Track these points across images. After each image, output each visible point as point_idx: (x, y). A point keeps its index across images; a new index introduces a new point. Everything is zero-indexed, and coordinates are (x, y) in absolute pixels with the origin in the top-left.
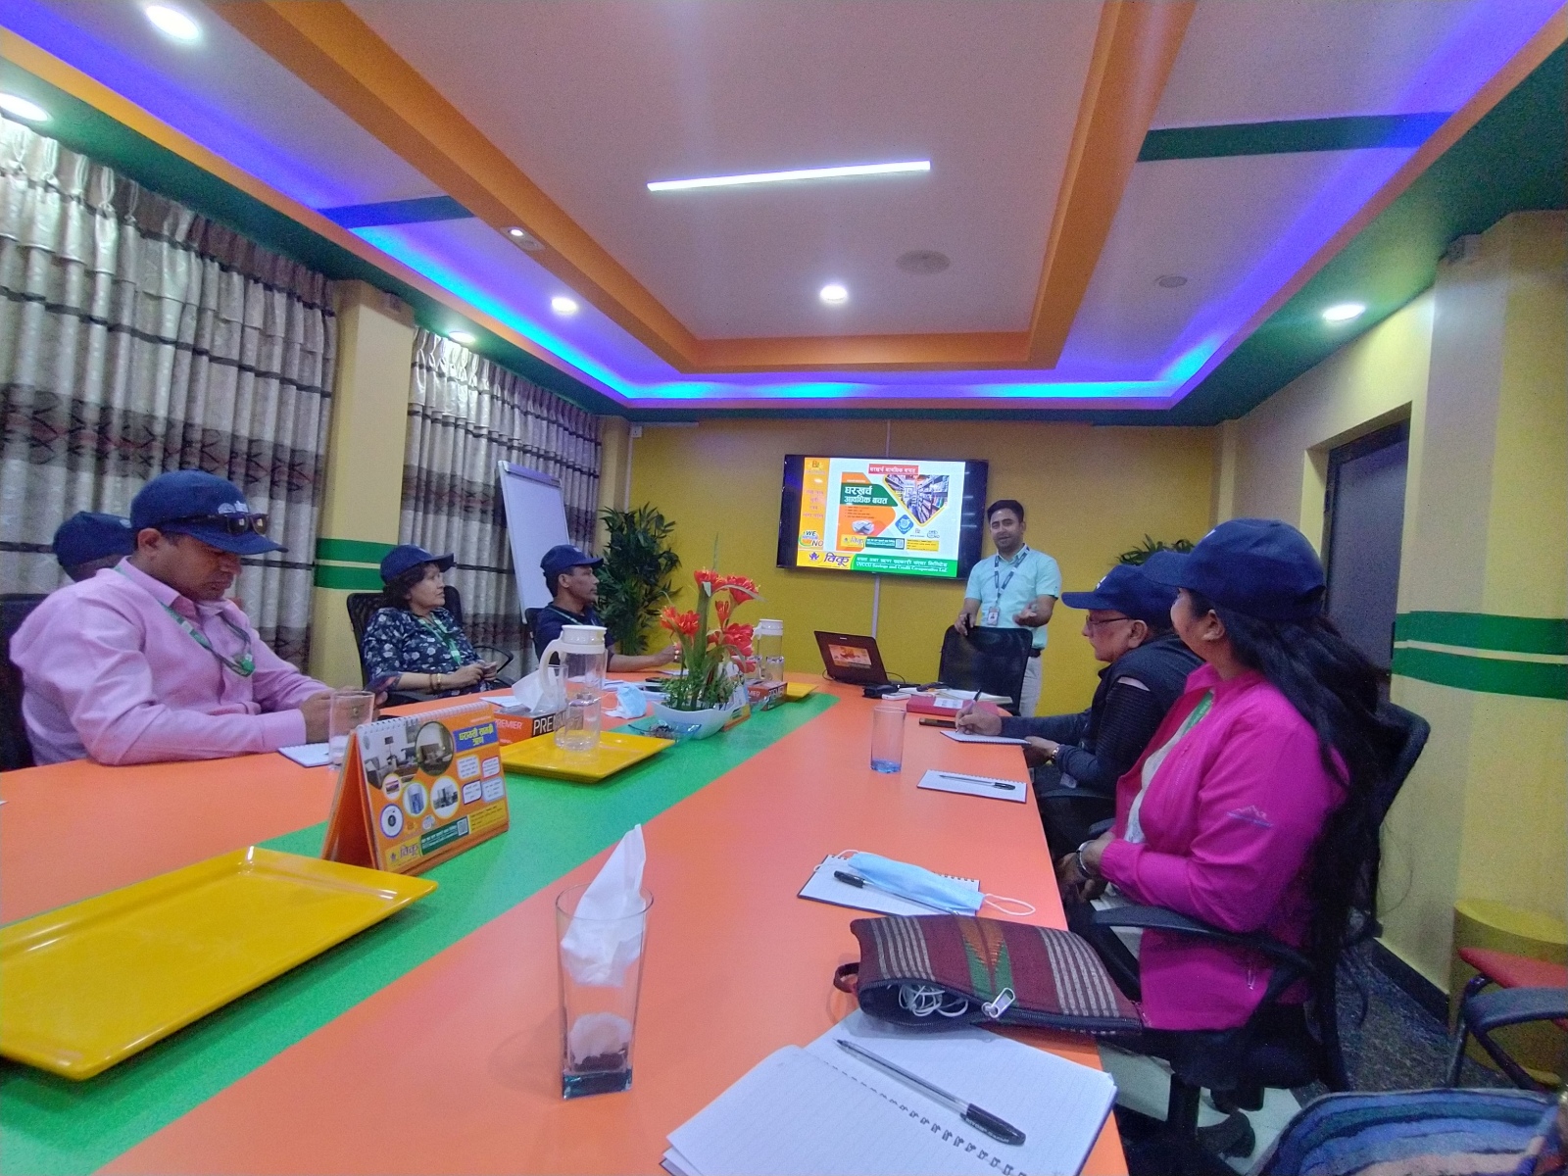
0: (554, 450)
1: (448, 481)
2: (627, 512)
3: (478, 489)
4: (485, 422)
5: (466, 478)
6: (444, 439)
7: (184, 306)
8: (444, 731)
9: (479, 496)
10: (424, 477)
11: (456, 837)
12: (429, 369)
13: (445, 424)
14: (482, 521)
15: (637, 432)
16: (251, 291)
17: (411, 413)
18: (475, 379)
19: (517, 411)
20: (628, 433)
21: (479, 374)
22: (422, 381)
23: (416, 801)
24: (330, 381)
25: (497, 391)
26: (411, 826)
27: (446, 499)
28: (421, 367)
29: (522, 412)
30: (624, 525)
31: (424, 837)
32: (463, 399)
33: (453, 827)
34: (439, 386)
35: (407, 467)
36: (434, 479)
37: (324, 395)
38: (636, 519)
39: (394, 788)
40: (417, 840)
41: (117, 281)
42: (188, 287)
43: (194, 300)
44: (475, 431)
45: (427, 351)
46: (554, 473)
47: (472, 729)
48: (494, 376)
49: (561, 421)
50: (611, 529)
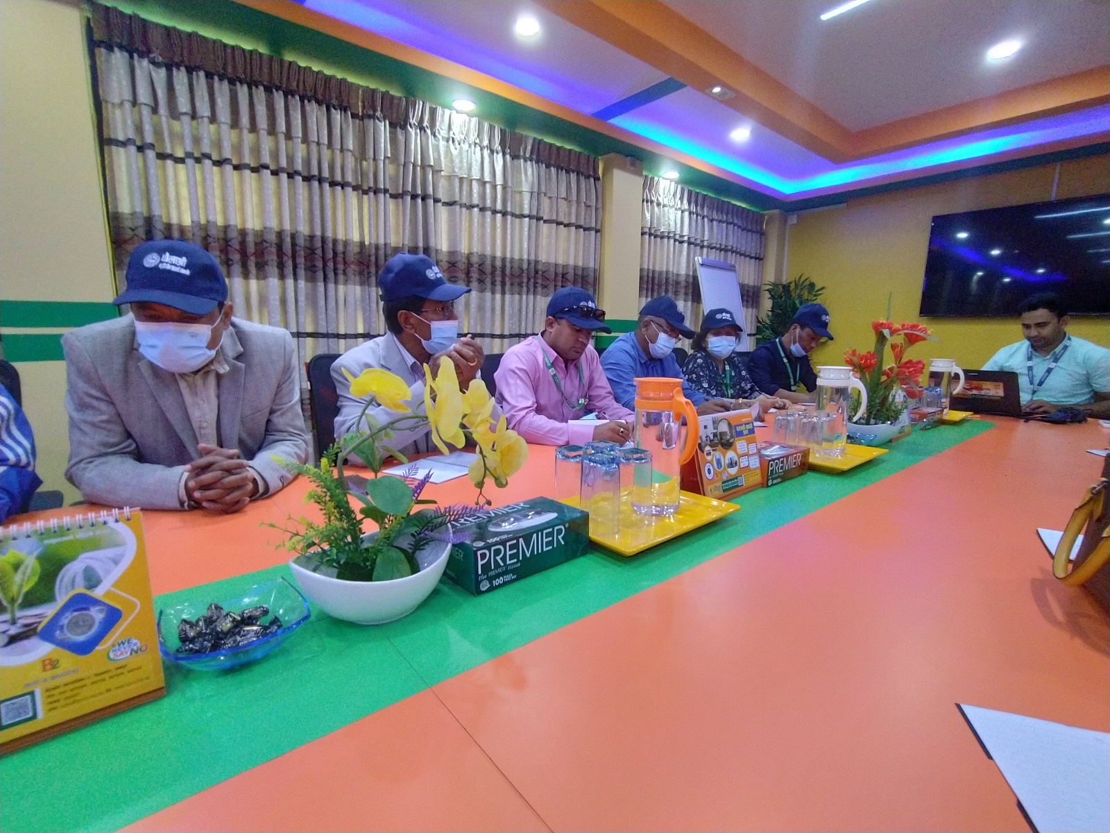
0: (731, 244)
1: (665, 276)
2: (784, 283)
3: (682, 279)
4: (686, 232)
5: (675, 272)
6: (662, 249)
7: (532, 193)
8: (729, 424)
9: (683, 284)
10: (651, 275)
11: (737, 486)
12: (652, 202)
13: (662, 238)
14: (685, 301)
15: (793, 219)
16: (559, 176)
17: (643, 234)
18: (679, 202)
19: (706, 220)
20: (786, 221)
21: (681, 199)
22: (648, 211)
23: (719, 462)
24: (599, 222)
25: (693, 209)
26: (717, 477)
27: (664, 287)
28: (647, 202)
29: (709, 219)
30: (782, 294)
31: (723, 483)
32: (672, 218)
33: (736, 480)
34: (658, 213)
35: (641, 270)
36: (656, 275)
37: (597, 231)
38: (791, 288)
39: (709, 454)
40: (720, 484)
41: (504, 187)
42: (533, 182)
43: (536, 190)
44: (680, 239)
45: (650, 190)
46: (731, 261)
47: (742, 425)
48: (691, 198)
49: (736, 221)
50: (773, 297)
